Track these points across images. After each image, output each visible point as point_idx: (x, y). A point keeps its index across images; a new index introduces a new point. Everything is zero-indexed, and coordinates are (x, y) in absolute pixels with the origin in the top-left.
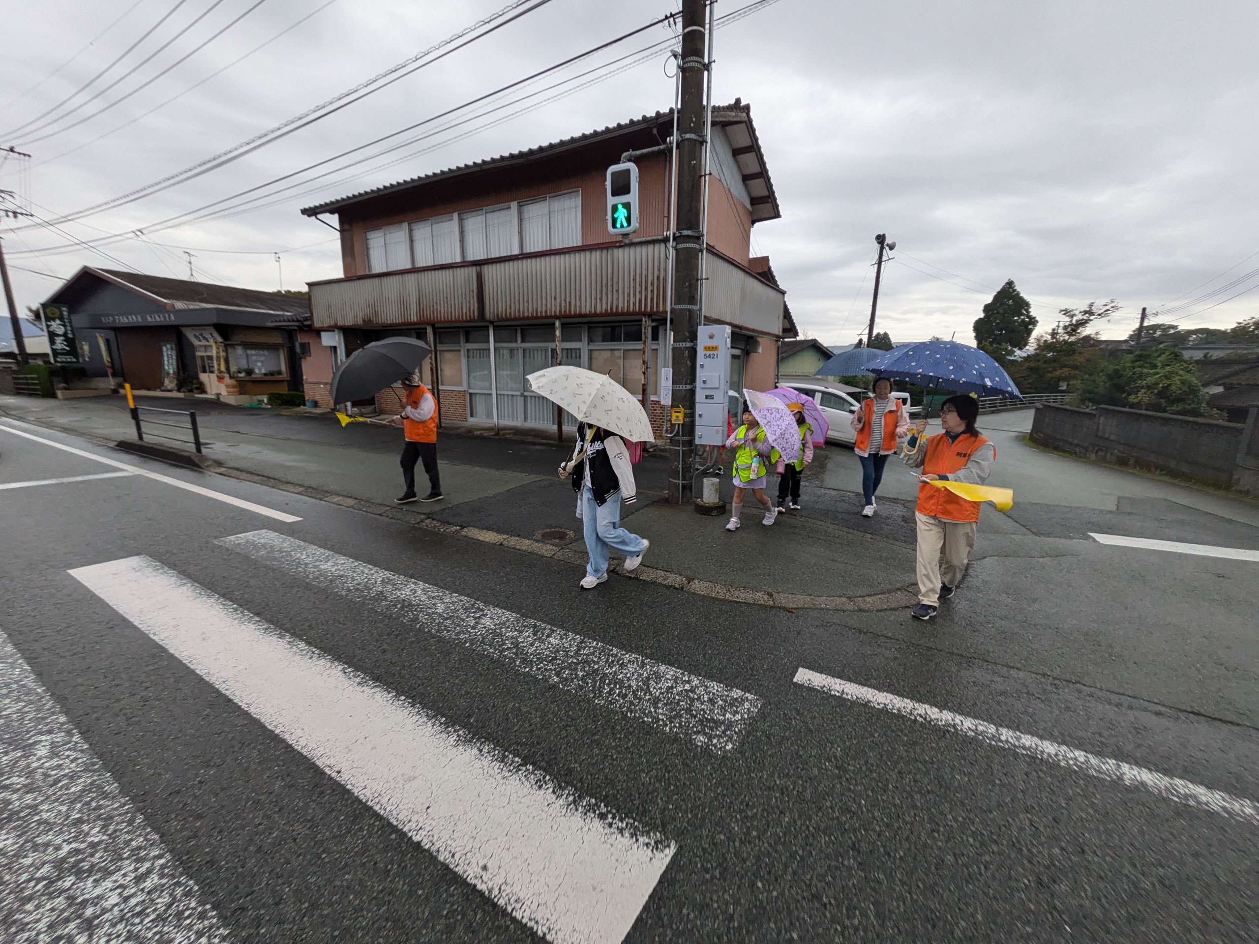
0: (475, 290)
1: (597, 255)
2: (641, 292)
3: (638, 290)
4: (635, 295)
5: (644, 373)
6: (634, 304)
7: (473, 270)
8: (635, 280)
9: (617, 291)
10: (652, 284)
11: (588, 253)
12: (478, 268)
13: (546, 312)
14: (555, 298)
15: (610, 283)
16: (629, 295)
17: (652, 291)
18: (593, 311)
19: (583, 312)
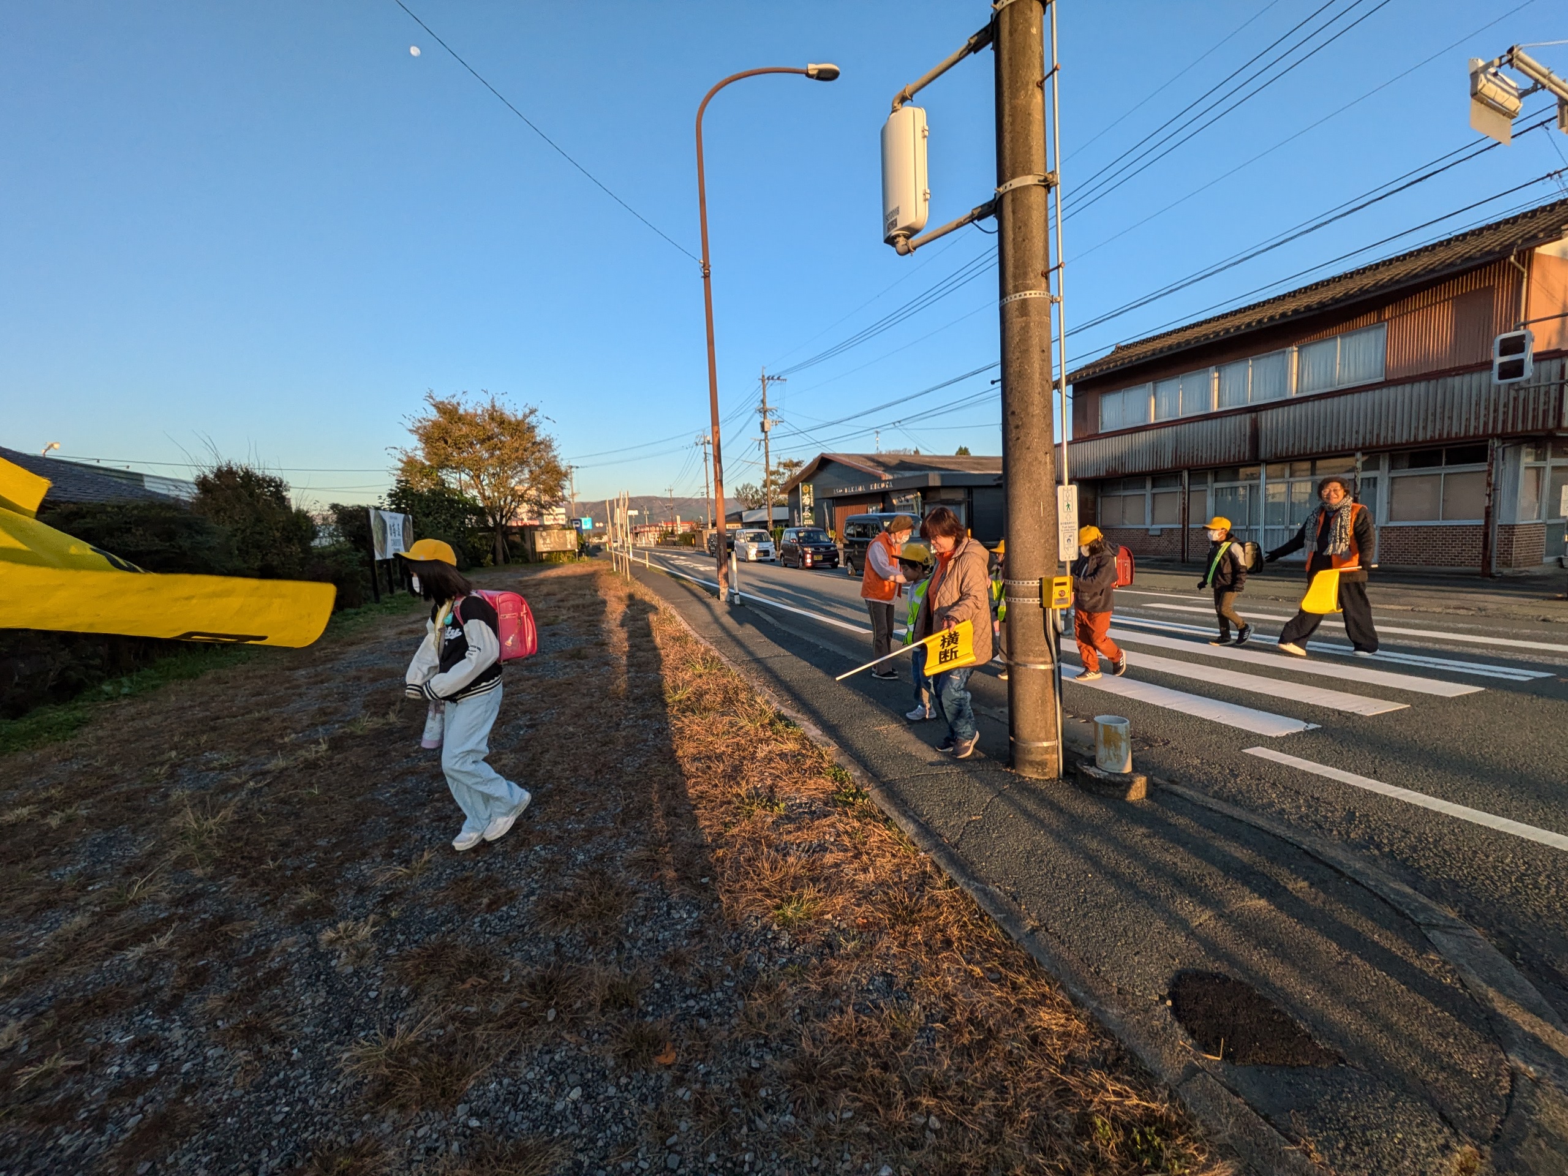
0: (1248, 434)
1: (1421, 387)
2: (1487, 415)
3: (1482, 412)
4: (1477, 418)
5: (1489, 496)
6: (1476, 428)
7: (1247, 418)
8: (1478, 404)
9: (1451, 418)
10: (1506, 405)
11: (1408, 387)
12: (1254, 415)
13: (1343, 446)
14: (1357, 432)
15: (1439, 410)
16: (1468, 420)
17: (1505, 413)
18: (1412, 439)
19: (1397, 441)
